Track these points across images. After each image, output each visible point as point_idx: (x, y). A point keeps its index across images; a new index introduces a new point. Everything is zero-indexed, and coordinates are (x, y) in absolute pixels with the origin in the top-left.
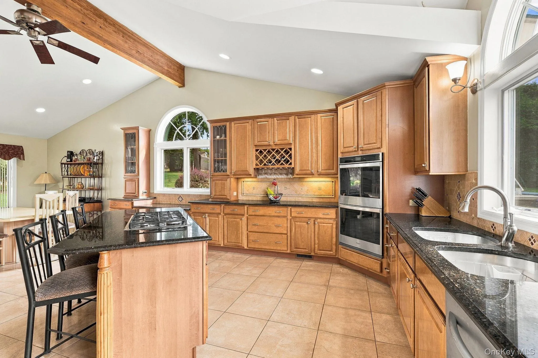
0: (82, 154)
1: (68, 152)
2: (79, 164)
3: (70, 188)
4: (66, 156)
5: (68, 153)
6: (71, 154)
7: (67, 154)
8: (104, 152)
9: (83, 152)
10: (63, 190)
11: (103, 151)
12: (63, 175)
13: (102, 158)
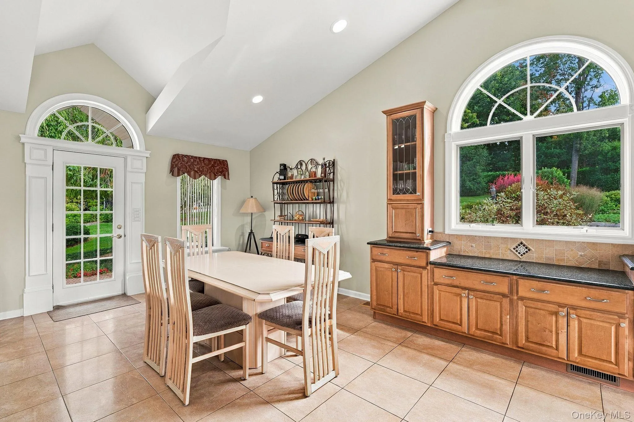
0: (299, 167)
1: (281, 165)
2: (297, 182)
3: (285, 220)
4: (277, 172)
5: (280, 167)
6: (284, 169)
7: (280, 169)
8: (337, 163)
9: (301, 165)
10: (275, 222)
11: (334, 160)
12: (275, 199)
13: (334, 172)
